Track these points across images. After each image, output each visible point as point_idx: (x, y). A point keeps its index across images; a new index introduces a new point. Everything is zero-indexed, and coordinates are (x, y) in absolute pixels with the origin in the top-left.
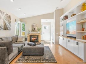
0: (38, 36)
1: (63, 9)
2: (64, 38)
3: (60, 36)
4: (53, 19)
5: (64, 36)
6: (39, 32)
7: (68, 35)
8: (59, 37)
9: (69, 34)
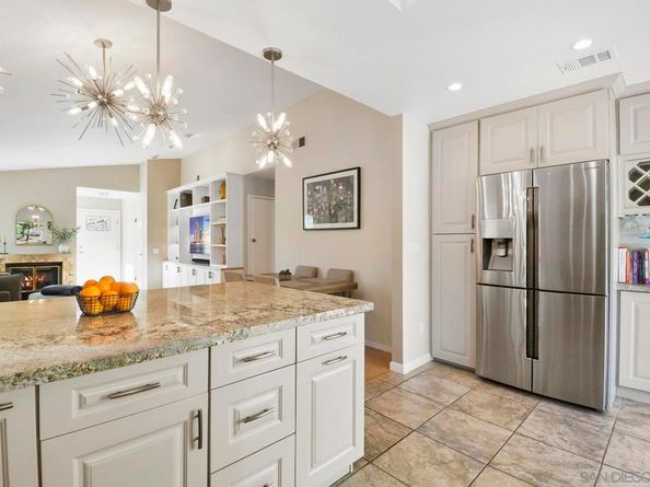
0: (61, 264)
1: (179, 160)
2: (181, 266)
3: (167, 260)
4: (137, 190)
5: (181, 259)
6: (62, 248)
7: (196, 256)
8: (165, 263)
9: (201, 253)
